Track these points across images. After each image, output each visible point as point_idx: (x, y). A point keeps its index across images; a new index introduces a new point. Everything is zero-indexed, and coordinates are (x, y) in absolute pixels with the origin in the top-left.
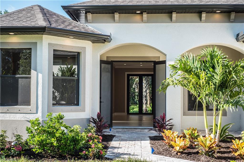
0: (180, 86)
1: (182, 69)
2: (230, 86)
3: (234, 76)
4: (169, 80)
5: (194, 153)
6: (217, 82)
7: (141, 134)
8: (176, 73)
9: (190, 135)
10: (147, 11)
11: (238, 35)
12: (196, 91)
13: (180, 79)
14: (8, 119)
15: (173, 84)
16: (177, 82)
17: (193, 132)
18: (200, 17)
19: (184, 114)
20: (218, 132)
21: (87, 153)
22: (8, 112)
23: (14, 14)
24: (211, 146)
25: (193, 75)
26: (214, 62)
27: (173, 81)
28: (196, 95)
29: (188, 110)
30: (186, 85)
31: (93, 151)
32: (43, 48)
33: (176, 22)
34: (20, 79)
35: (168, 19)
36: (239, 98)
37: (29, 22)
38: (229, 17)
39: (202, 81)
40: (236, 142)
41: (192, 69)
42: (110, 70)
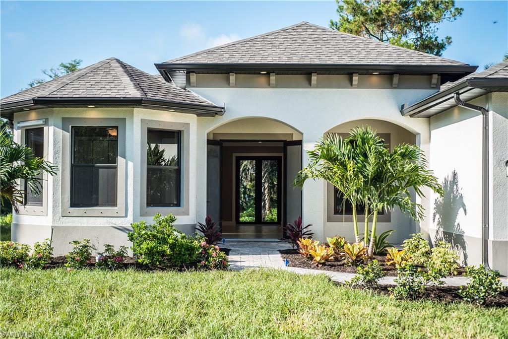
0: (322, 179)
1: (324, 157)
2: (387, 179)
3: (389, 167)
4: (306, 171)
5: (340, 265)
6: (370, 174)
7: (267, 247)
8: (317, 162)
9: (334, 244)
10: (275, 71)
11: (403, 107)
12: (343, 185)
13: (323, 170)
14: (85, 225)
15: (313, 176)
16: (317, 173)
17: (339, 241)
18: (351, 81)
19: (329, 219)
20: (372, 241)
21: (207, 263)
22: (85, 215)
23: (87, 75)
24: (360, 254)
25: (338, 165)
26: (366, 149)
27: (312, 173)
28: (343, 191)
29: (335, 214)
30: (330, 178)
31: (215, 261)
32: (134, 126)
33: (317, 87)
34: (101, 170)
35: (306, 83)
36: (396, 195)
37: (115, 91)
38: (391, 80)
39: (350, 173)
40: (392, 251)
41: (338, 157)
42: (218, 153)
